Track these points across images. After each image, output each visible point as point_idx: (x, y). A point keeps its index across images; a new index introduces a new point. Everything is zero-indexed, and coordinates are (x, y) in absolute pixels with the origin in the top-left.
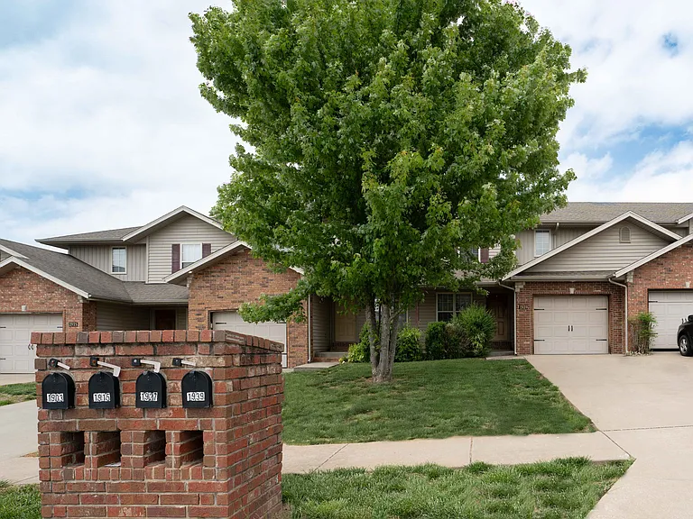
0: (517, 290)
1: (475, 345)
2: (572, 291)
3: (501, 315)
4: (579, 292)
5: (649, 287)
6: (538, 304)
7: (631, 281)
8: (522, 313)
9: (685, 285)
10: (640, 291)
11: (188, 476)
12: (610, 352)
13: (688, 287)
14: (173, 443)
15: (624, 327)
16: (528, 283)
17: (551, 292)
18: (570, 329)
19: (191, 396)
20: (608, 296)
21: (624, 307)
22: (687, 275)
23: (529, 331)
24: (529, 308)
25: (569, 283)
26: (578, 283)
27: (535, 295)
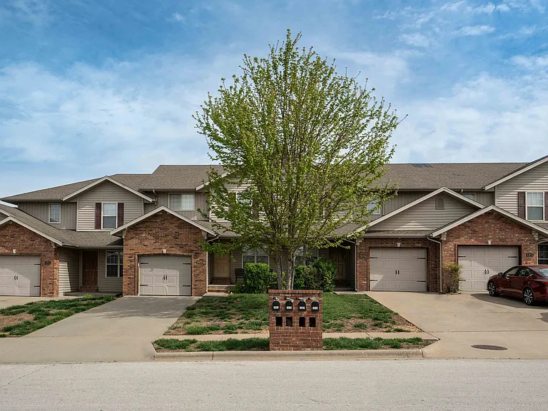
0: (358, 244)
2: (399, 245)
3: (341, 259)
4: (405, 246)
5: (459, 243)
6: (372, 253)
7: (445, 239)
8: (361, 260)
9: (487, 243)
10: (451, 246)
11: (311, 330)
12: (428, 290)
13: (490, 244)
14: (307, 321)
15: (439, 272)
16: (365, 239)
17: (380, 245)
18: (397, 272)
19: (314, 308)
20: (427, 249)
21: (439, 258)
22: (489, 235)
23: (366, 274)
24: (367, 257)
25: (396, 239)
26: (403, 240)
27: (370, 248)
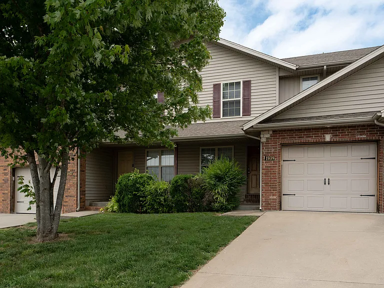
0: (263, 140)
1: (217, 198)
2: (328, 138)
4: (337, 139)
6: (287, 154)
8: (268, 165)
12: (378, 211)
16: (275, 132)
17: (303, 140)
18: (327, 182)
20: (377, 142)
23: (276, 185)
24: (276, 159)
25: (324, 129)
26: (335, 129)
27: (283, 145)
